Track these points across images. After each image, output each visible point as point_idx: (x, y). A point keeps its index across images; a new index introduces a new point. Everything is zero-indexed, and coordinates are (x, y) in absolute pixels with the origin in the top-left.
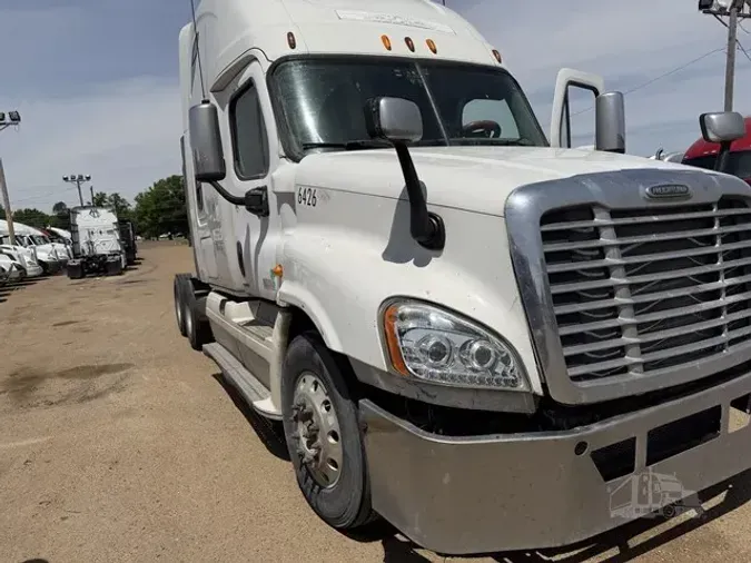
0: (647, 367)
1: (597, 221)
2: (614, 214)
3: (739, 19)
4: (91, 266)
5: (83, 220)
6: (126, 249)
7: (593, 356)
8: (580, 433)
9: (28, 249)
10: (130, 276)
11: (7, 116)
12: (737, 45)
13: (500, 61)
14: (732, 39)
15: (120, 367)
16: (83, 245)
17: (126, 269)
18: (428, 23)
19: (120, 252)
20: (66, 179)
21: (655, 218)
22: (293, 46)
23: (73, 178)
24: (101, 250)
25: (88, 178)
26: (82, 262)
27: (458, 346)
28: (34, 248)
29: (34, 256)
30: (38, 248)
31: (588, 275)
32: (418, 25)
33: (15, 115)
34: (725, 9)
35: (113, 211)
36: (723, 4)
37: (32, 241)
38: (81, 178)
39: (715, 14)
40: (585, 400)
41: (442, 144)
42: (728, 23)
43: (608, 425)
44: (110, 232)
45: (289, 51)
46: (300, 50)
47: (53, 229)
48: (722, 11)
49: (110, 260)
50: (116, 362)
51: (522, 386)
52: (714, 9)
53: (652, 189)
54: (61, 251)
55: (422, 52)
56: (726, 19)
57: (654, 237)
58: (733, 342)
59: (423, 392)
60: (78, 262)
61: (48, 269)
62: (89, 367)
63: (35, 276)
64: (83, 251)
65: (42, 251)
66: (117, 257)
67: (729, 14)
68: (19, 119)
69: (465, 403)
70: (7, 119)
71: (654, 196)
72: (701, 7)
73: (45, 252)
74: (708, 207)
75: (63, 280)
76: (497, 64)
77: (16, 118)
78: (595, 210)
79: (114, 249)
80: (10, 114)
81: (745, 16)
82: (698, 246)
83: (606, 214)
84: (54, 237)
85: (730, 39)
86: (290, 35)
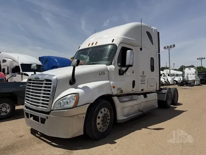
5: (187, 71)
11: (172, 46)
20: (198, 59)
24: (189, 79)
25: (204, 58)
35: (195, 69)
38: (202, 58)
44: (193, 74)
49: (189, 82)
64: (185, 79)
68: (175, 46)
79: (194, 79)
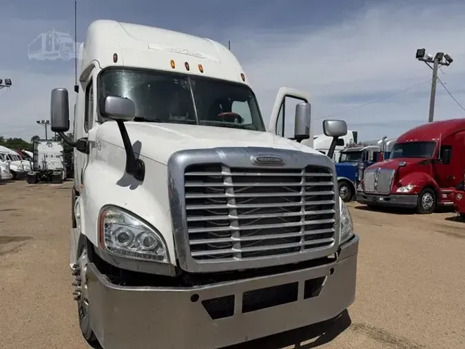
0: (244, 255)
1: (223, 173)
2: (233, 170)
3: (440, 65)
4: (43, 176)
5: (42, 148)
6: (67, 168)
7: (213, 246)
8: (196, 289)
9: (4, 163)
10: (66, 185)
11: (4, 81)
12: (437, 80)
13: (244, 80)
14: (435, 76)
15: (24, 238)
16: (40, 163)
17: (65, 180)
18: (203, 55)
19: (63, 170)
20: (38, 122)
21: (259, 174)
22: (115, 60)
23: (43, 122)
24: (50, 167)
26: (37, 174)
27: (136, 235)
28: (9, 163)
29: (8, 167)
30: (12, 162)
31: (215, 201)
32: (197, 56)
33: (8, 82)
34: (432, 59)
35: (61, 144)
36: (430, 56)
37: (10, 157)
38: (48, 122)
39: (425, 61)
40: (200, 270)
41: (194, 123)
42: (433, 67)
43: (215, 286)
44: (58, 157)
45: (112, 64)
46: (119, 64)
47: (26, 152)
48: (430, 60)
49: (54, 174)
50: (23, 235)
51: (165, 261)
52: (425, 58)
53: (257, 159)
54: (27, 165)
55: (194, 71)
56: (432, 64)
57: (257, 184)
58: (307, 247)
59: (115, 261)
60: (34, 173)
61: (16, 176)
62: (5, 237)
63: (7, 180)
64: (40, 167)
65: (14, 165)
66: (60, 172)
67: (433, 62)
68: (11, 84)
69: (133, 268)
70: (4, 83)
71: (258, 161)
72: (417, 56)
73: (15, 166)
74: (299, 171)
75: (24, 184)
76: (242, 82)
77: (9, 83)
78: (223, 167)
79: (59, 167)
80: (6, 80)
81: (443, 64)
82: (290, 191)
83: (229, 170)
84: (26, 157)
85: (434, 76)
86: (116, 55)
